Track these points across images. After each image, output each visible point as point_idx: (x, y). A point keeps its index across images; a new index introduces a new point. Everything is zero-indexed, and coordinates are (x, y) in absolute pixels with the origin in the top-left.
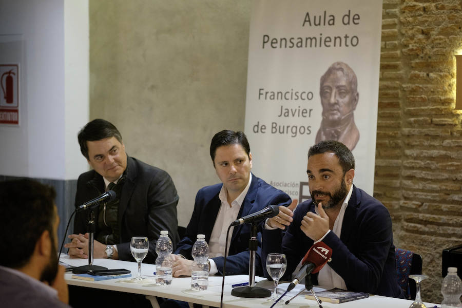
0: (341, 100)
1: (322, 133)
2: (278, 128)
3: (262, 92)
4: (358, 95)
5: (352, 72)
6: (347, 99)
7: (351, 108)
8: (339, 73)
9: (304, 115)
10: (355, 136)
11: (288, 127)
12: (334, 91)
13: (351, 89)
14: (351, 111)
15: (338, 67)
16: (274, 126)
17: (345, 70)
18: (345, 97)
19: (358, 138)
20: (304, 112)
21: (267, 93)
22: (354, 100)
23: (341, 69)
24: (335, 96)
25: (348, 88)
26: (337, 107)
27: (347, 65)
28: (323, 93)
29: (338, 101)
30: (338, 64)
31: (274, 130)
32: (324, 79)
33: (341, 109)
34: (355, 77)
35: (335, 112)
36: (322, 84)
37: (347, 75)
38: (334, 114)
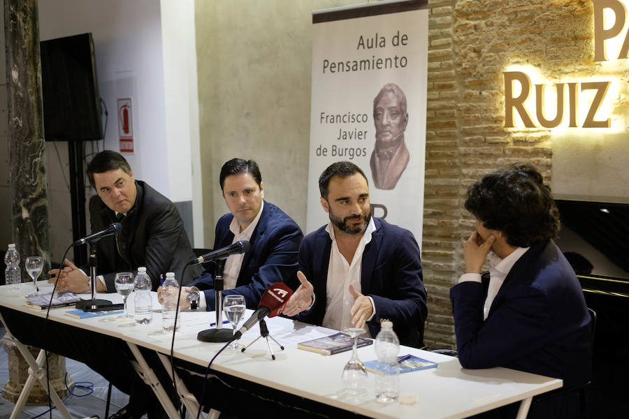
0: (392, 122)
1: (376, 154)
2: (337, 150)
3: (323, 116)
4: (407, 115)
5: (402, 93)
6: (397, 120)
7: (401, 129)
8: (391, 95)
9: (360, 137)
10: (405, 157)
11: (346, 149)
12: (386, 112)
13: (401, 110)
14: (401, 132)
15: (389, 88)
16: (334, 149)
17: (396, 91)
18: (396, 118)
19: (408, 160)
20: (360, 134)
21: (327, 116)
22: (404, 122)
23: (392, 90)
24: (387, 118)
25: (399, 110)
26: (389, 128)
27: (397, 87)
28: (376, 115)
29: (389, 122)
30: (389, 85)
31: (334, 152)
32: (377, 102)
33: (393, 131)
34: (404, 98)
35: (388, 133)
36: (375, 106)
37: (398, 96)
38: (386, 136)
